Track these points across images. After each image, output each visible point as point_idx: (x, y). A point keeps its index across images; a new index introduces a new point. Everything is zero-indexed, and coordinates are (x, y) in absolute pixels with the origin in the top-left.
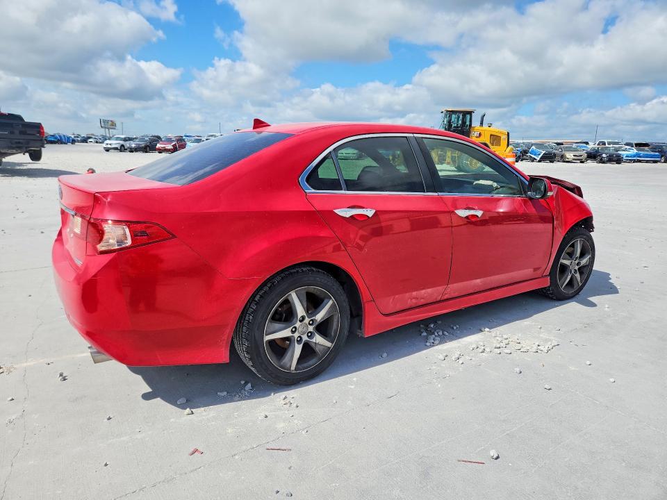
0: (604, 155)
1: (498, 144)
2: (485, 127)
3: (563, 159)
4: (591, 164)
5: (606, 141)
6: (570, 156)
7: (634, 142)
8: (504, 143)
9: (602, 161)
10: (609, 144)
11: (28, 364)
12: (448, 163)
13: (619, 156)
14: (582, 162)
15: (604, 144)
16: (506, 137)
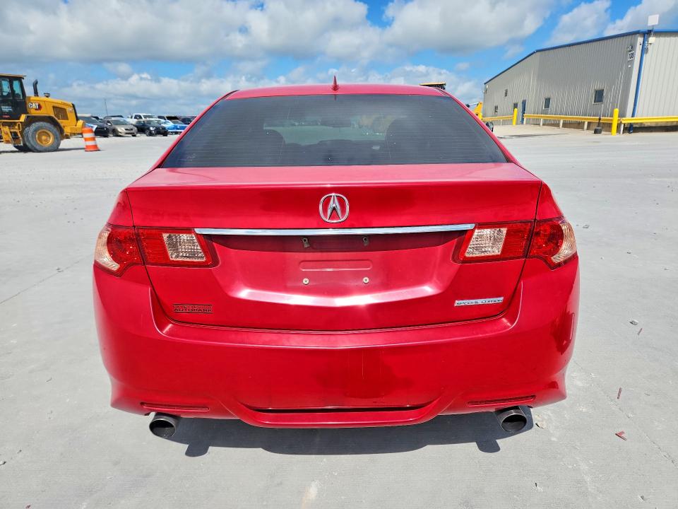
0: (151, 129)
1: (66, 117)
2: (42, 98)
3: (116, 134)
4: (142, 138)
5: (142, 115)
6: (121, 129)
7: (165, 115)
8: (71, 116)
9: (151, 134)
10: (145, 117)
12: (8, 142)
13: (164, 128)
14: (134, 136)
15: (140, 117)
16: (71, 109)
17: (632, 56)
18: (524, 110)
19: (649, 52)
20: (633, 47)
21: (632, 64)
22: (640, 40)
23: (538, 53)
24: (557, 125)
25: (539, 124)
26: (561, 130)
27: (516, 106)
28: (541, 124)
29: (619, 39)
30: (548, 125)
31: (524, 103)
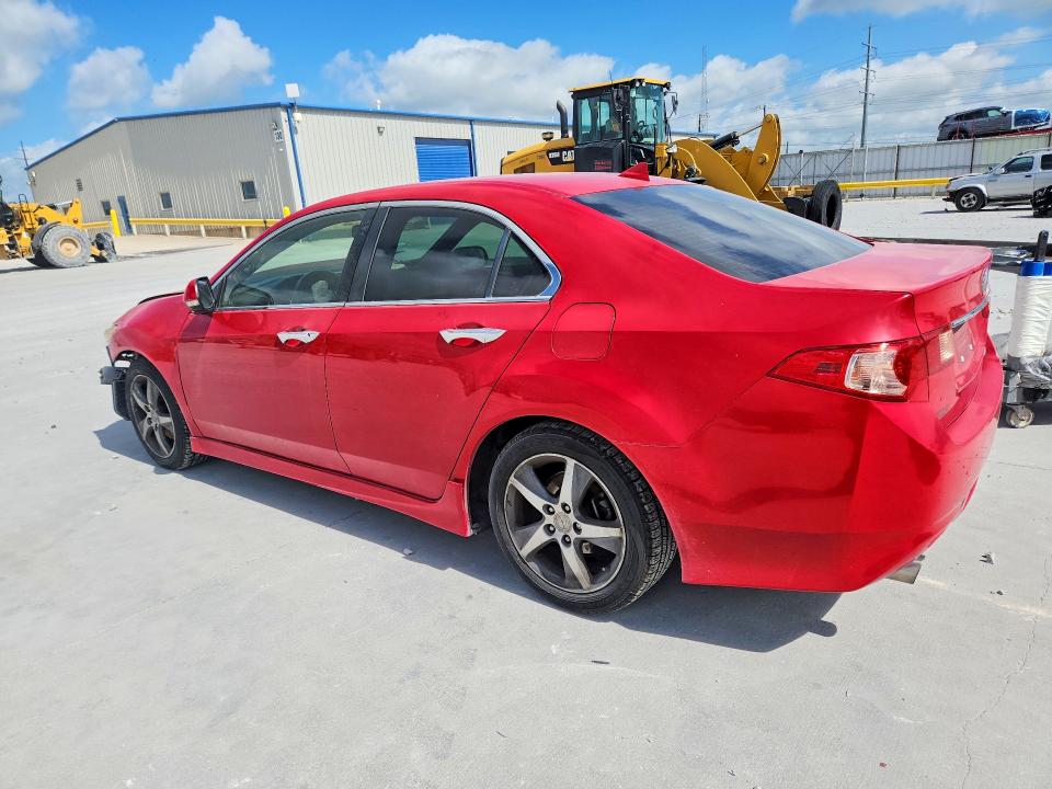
11: (1034, 610)
17: (280, 136)
18: (127, 212)
19: (299, 130)
20: (277, 125)
21: (284, 147)
22: (284, 115)
23: (123, 123)
24: (197, 233)
25: (164, 234)
26: (206, 241)
27: (107, 209)
28: (168, 233)
29: (253, 112)
30: (180, 233)
31: (122, 201)
